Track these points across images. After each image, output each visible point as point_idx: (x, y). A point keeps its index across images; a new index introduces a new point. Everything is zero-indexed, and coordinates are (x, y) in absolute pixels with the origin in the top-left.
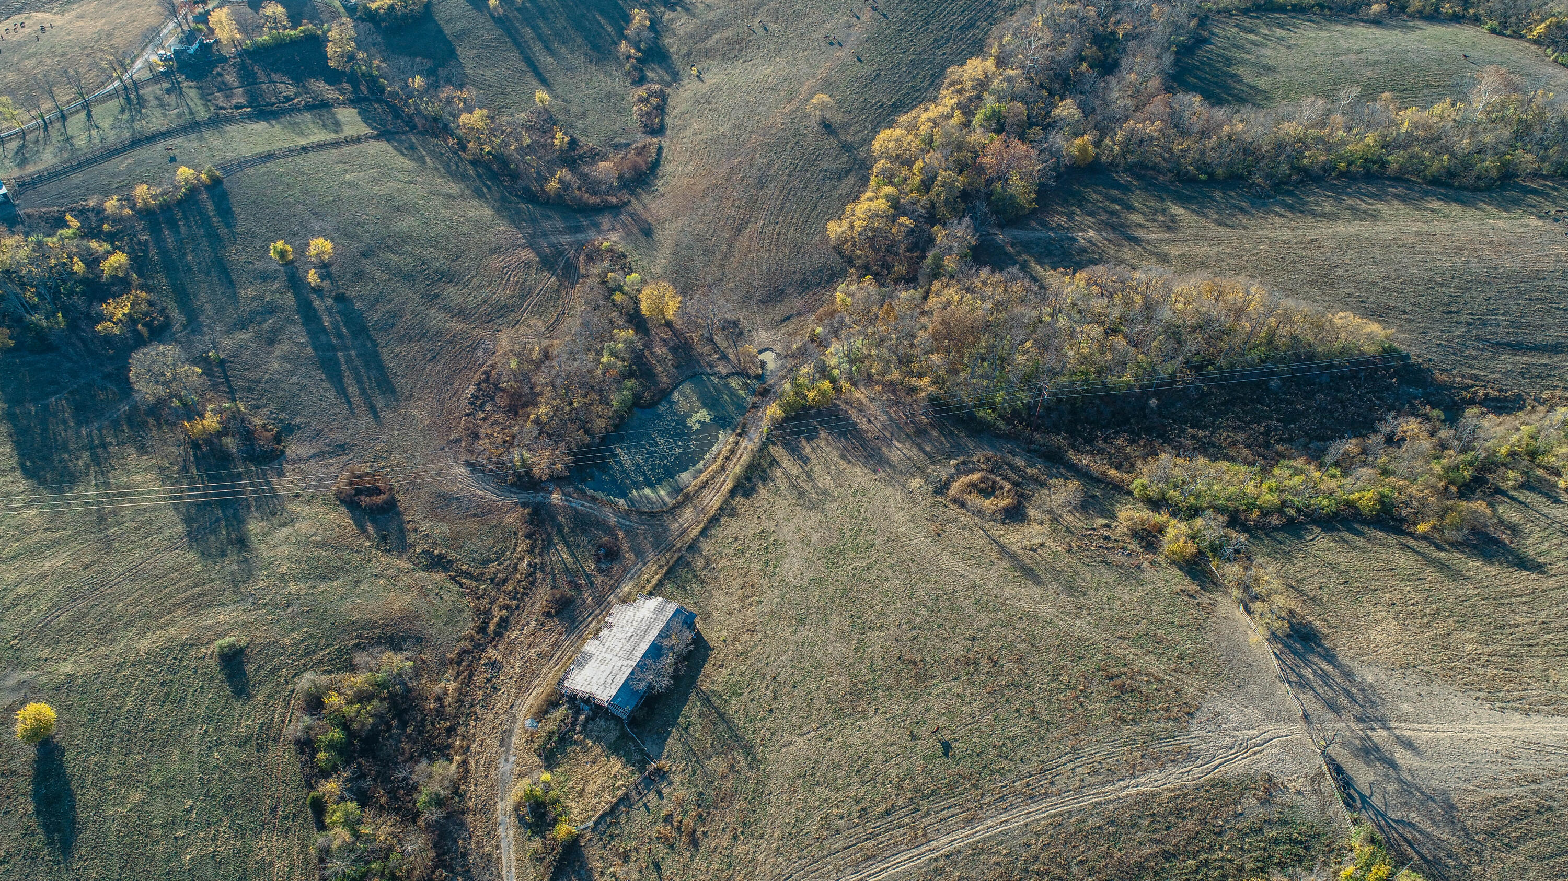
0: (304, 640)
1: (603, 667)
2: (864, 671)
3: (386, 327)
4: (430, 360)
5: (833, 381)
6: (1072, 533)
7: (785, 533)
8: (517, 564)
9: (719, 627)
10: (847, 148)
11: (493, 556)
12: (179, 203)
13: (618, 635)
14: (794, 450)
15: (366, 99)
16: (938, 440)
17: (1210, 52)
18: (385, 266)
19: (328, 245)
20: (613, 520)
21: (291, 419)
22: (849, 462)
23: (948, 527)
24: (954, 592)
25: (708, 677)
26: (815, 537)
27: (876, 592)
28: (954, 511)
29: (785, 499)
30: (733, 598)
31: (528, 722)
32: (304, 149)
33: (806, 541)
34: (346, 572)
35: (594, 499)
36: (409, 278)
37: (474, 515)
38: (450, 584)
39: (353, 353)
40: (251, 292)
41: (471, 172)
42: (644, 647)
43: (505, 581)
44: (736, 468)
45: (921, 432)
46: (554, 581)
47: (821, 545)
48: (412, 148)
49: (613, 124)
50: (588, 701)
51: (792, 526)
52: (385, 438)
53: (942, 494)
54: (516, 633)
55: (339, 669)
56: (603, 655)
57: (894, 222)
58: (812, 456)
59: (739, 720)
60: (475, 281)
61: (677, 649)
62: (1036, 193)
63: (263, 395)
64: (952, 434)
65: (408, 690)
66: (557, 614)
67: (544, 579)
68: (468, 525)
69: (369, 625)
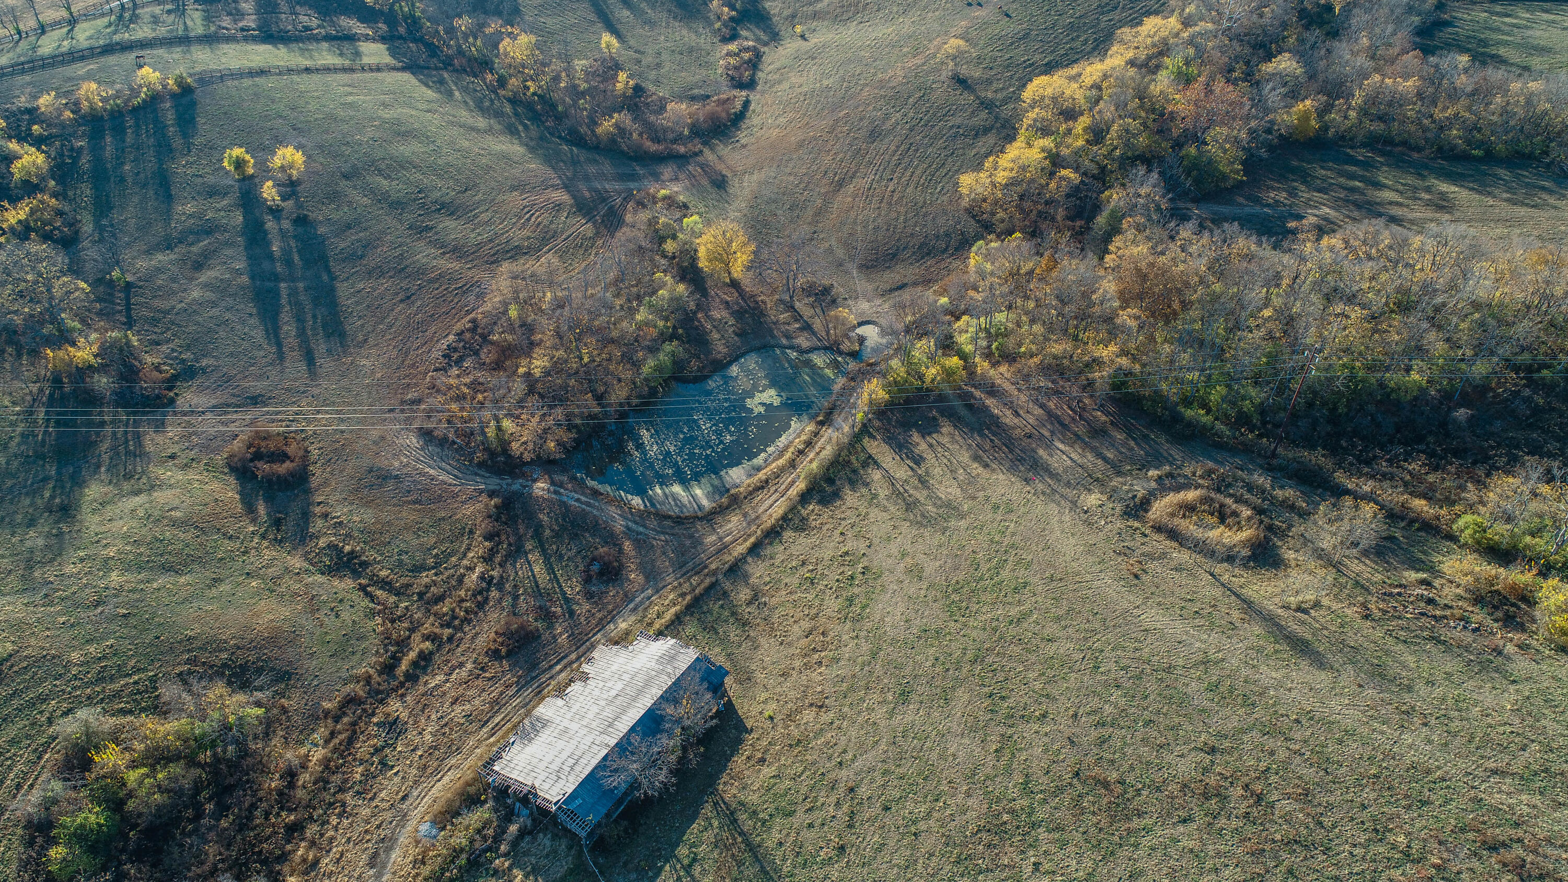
0: (104, 657)
1: (561, 744)
2: (1013, 792)
3: (353, 257)
4: (402, 301)
5: (963, 356)
6: (1367, 590)
7: (880, 559)
8: (464, 575)
9: (764, 696)
10: (987, 105)
11: (430, 561)
12: (135, 109)
13: (597, 692)
14: (902, 447)
15: (400, 37)
16: (1124, 444)
17: (1457, 33)
18: (372, 192)
19: (299, 157)
20: (619, 525)
21: (197, 361)
22: (986, 466)
23: (1151, 566)
24: (1169, 669)
25: (738, 777)
26: (930, 567)
27: (1033, 658)
28: (1160, 543)
29: (885, 510)
30: (791, 651)
31: (424, 828)
32: (307, 70)
33: (916, 572)
34: (203, 565)
35: (596, 493)
36: (397, 206)
37: (415, 502)
38: (357, 597)
39: (301, 285)
40: (190, 208)
41: (508, 109)
42: (635, 714)
43: (440, 599)
44: (812, 464)
45: (1098, 432)
46: (514, 606)
47: (940, 580)
48: (442, 82)
49: (692, 76)
50: (527, 798)
51: (894, 549)
52: (316, 391)
53: (1137, 517)
54: (440, 678)
55: (143, 710)
56: (566, 723)
57: (1052, 174)
58: (929, 456)
59: (784, 860)
60: (484, 217)
61: (687, 723)
62: (1242, 164)
63: (168, 329)
64: (1145, 437)
65: (244, 752)
66: (509, 654)
67: (500, 601)
68: (404, 514)
69: (213, 645)
